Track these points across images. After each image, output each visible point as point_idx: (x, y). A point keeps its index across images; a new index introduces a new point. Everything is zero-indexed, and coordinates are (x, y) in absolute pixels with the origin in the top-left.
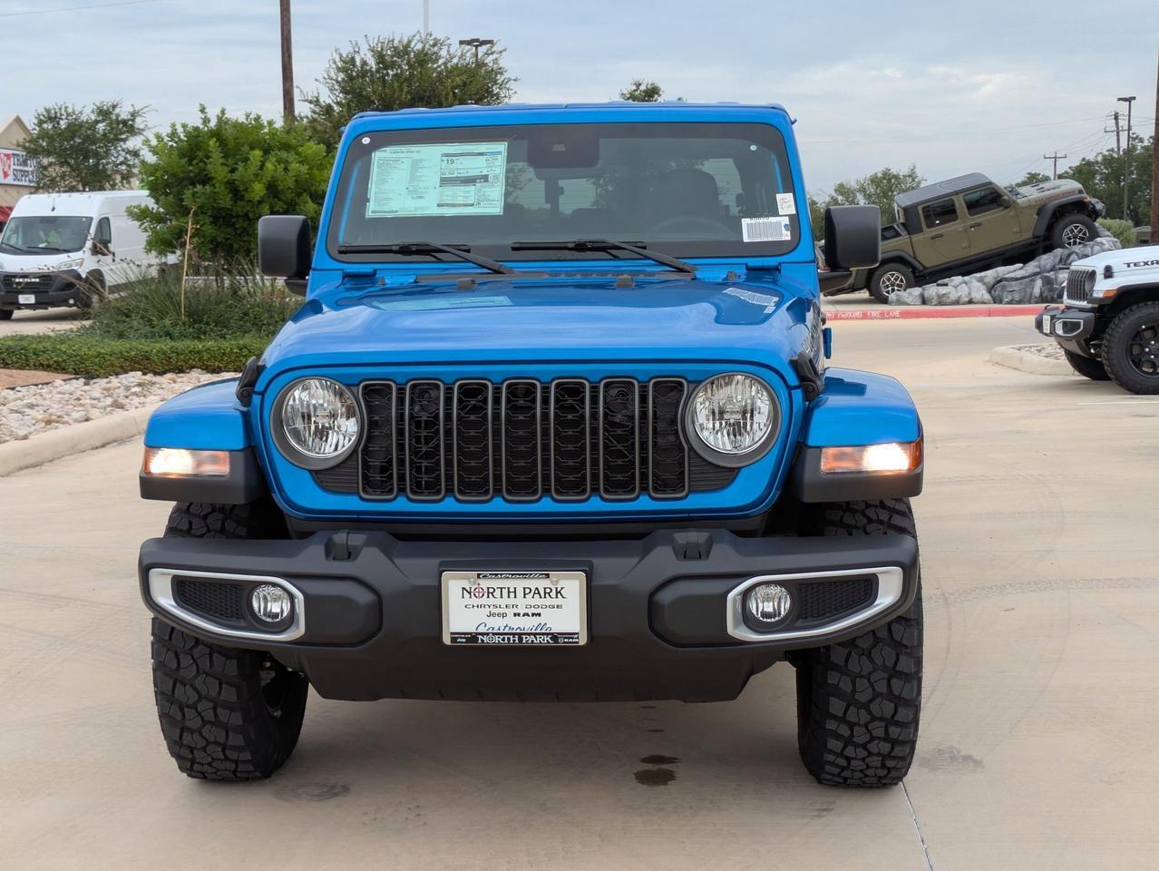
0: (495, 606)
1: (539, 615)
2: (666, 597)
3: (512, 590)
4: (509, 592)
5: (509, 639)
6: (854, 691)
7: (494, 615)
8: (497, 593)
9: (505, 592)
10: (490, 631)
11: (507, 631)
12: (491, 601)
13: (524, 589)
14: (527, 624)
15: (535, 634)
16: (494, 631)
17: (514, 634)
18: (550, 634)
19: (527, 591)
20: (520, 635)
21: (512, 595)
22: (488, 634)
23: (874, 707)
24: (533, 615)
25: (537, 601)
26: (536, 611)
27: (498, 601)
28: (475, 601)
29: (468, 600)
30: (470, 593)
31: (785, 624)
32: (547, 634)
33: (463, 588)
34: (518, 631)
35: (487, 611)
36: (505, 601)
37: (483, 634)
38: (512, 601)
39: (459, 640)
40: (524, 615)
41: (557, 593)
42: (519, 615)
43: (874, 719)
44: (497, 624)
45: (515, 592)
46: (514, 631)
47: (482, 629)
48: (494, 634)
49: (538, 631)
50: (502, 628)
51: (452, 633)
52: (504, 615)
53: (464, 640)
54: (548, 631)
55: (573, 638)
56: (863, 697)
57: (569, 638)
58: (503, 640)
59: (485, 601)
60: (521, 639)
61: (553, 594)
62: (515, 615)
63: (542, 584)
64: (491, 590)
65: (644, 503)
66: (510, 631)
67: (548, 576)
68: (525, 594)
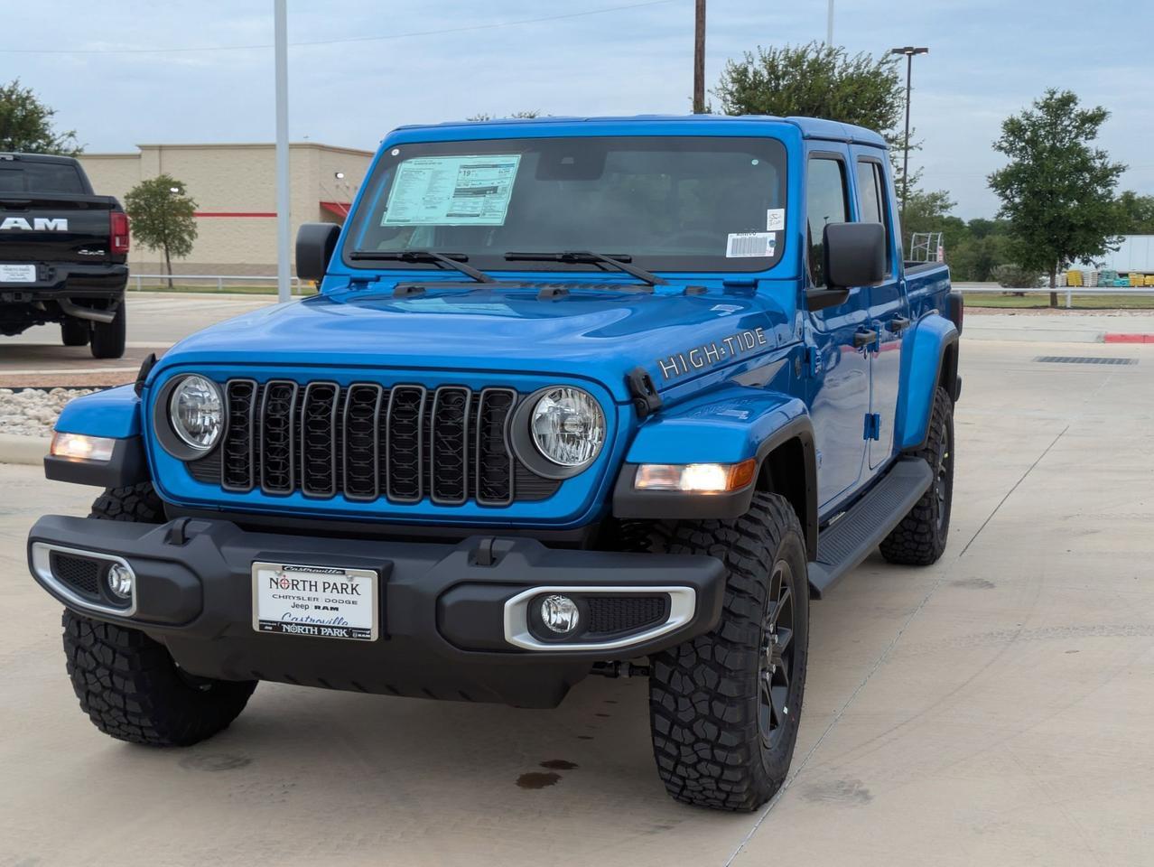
0: (299, 598)
1: (337, 609)
2: (449, 600)
3: (313, 583)
4: (311, 585)
5: (309, 630)
6: (676, 709)
7: (297, 606)
8: (301, 586)
9: (307, 584)
10: (294, 621)
11: (308, 622)
12: (295, 593)
13: (324, 583)
14: (326, 617)
15: (332, 628)
16: (298, 622)
17: (314, 626)
18: (346, 628)
19: (327, 585)
20: (319, 627)
21: (313, 588)
22: (291, 624)
23: (697, 727)
24: (332, 608)
25: (335, 595)
26: (335, 605)
27: (301, 594)
28: (281, 592)
29: (275, 590)
30: (277, 584)
31: (574, 637)
32: (343, 628)
33: (271, 579)
34: (318, 623)
35: (291, 602)
36: (307, 594)
37: (287, 624)
38: (313, 594)
39: (266, 628)
40: (324, 608)
41: (353, 589)
42: (319, 608)
43: (698, 740)
44: (300, 615)
45: (316, 586)
46: (315, 623)
47: (287, 619)
48: (297, 624)
49: (336, 625)
50: (304, 619)
51: (260, 621)
52: (306, 607)
53: (271, 628)
54: (344, 626)
55: (365, 634)
56: (686, 717)
57: (362, 633)
58: (305, 630)
59: (289, 592)
60: (319, 631)
61: (349, 590)
62: (316, 607)
63: (339, 580)
64: (295, 583)
65: (470, 509)
66: (312, 623)
67: (344, 573)
68: (325, 589)
